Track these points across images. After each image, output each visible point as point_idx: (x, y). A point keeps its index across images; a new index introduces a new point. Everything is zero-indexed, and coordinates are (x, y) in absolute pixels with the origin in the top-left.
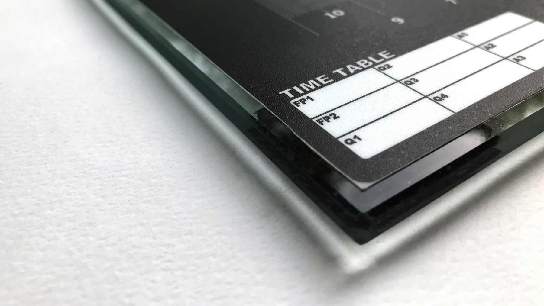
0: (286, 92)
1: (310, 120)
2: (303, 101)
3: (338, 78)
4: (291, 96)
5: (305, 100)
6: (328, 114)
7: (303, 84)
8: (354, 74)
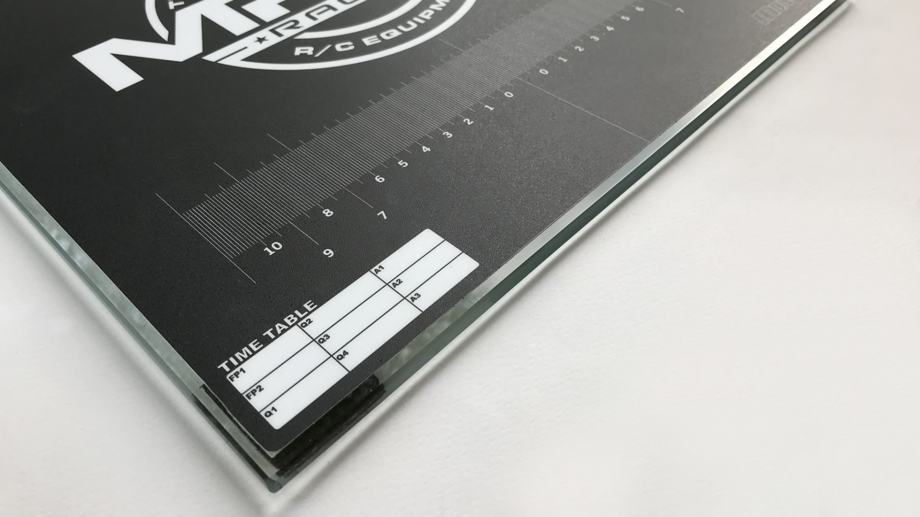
0: (224, 365)
1: (240, 395)
2: (237, 375)
3: (266, 341)
4: (227, 369)
5: (238, 373)
6: (255, 388)
7: (238, 353)
8: (281, 334)
